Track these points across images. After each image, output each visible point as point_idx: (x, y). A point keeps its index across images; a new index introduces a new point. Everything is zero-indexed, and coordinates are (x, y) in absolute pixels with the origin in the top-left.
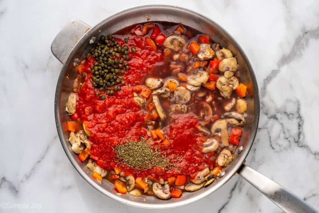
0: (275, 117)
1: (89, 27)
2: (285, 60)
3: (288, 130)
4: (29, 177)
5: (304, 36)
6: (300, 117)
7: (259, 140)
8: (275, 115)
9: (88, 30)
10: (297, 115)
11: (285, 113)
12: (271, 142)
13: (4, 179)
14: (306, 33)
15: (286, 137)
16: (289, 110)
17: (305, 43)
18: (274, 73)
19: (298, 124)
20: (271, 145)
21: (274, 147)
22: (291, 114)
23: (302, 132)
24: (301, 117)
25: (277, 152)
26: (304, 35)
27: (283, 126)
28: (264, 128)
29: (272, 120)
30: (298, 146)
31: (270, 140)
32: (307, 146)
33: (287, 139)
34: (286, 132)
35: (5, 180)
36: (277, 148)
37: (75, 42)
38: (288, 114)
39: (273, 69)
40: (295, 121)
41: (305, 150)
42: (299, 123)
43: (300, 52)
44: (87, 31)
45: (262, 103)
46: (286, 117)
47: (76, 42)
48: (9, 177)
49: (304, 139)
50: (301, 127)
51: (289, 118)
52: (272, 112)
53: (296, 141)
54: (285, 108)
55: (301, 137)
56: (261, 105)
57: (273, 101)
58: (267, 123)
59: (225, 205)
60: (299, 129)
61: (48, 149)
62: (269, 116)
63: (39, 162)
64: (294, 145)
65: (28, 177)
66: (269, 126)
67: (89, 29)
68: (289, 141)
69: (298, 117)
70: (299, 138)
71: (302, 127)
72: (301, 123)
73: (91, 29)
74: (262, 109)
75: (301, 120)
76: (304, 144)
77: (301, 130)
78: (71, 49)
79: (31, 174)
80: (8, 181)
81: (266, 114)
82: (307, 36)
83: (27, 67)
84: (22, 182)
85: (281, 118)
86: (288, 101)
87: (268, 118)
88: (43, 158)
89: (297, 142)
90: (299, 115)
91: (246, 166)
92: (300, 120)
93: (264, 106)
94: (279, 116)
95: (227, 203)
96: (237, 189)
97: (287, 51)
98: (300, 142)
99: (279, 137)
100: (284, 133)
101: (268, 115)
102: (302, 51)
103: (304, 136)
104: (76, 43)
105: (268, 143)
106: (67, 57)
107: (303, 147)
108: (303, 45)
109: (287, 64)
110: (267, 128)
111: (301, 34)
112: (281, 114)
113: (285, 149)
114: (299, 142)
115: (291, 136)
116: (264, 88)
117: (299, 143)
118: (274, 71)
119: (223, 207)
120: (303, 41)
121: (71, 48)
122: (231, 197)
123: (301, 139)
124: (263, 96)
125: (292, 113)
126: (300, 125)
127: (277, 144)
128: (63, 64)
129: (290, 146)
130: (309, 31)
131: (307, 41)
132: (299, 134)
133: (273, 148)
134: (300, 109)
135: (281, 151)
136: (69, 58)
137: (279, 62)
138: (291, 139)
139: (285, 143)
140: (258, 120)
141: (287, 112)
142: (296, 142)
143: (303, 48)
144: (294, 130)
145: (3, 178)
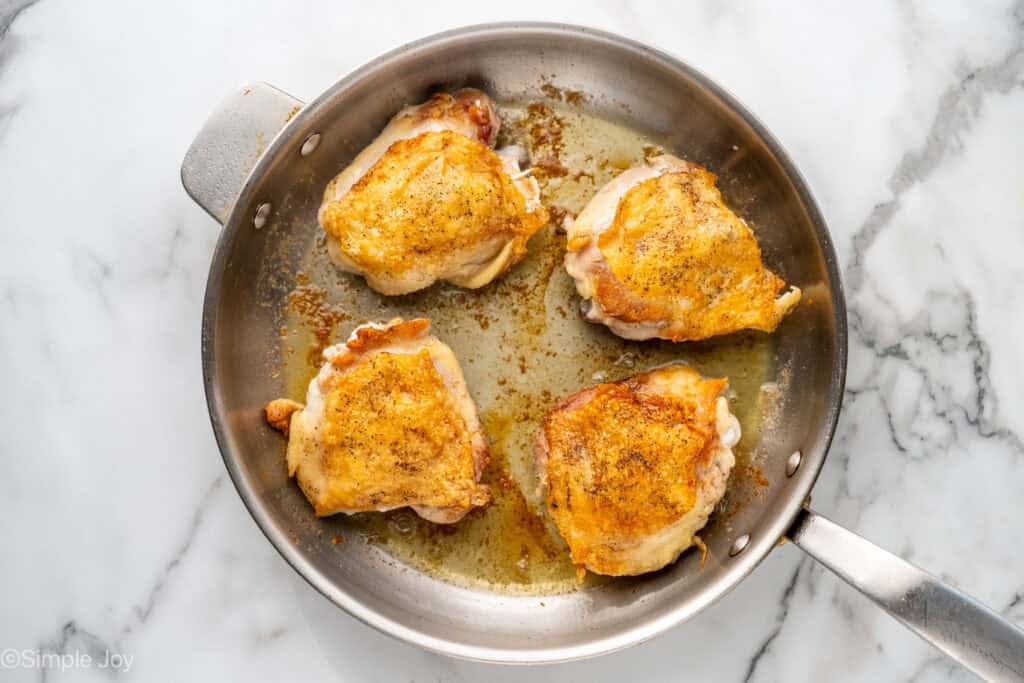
0: (897, 352)
1: (296, 104)
2: (913, 169)
3: (943, 388)
4: (148, 613)
5: (964, 89)
6: (976, 343)
7: (854, 428)
8: (899, 345)
9: (293, 113)
10: (968, 339)
11: (930, 334)
12: (893, 430)
13: (70, 627)
14: (971, 77)
15: (940, 411)
16: (940, 326)
17: (970, 110)
18: (883, 212)
19: (973, 366)
20: (895, 441)
21: (903, 445)
22: (948, 335)
23: (987, 391)
24: (979, 343)
25: (914, 459)
26: (966, 85)
27: (925, 377)
28: (868, 389)
29: (891, 363)
30: (981, 434)
31: (890, 423)
32: (1010, 433)
33: (943, 415)
34: (939, 395)
35: (74, 631)
36: (914, 446)
37: (256, 154)
38: (939, 336)
39: (878, 201)
40: (964, 359)
41: (1004, 443)
42: (975, 363)
43: (958, 140)
44: (290, 117)
45: (855, 312)
46: (934, 349)
47: (260, 153)
48: (87, 620)
49: (995, 410)
50: (982, 375)
51: (943, 351)
52: (888, 336)
53: (972, 419)
54: (929, 319)
55: (987, 404)
56: (850, 318)
57: (887, 302)
58: (875, 372)
59: (768, 642)
60: (979, 379)
61: (197, 521)
62: (879, 348)
63: (174, 563)
64: (966, 432)
65: (144, 614)
66: (881, 380)
67: (297, 109)
68: (951, 422)
69: (971, 344)
70: (981, 408)
71: (986, 373)
72: (982, 362)
73: (303, 109)
74: (855, 328)
75: (981, 352)
76: (1000, 426)
77: (983, 383)
78: (246, 177)
79: (152, 603)
80: (84, 632)
81: (871, 344)
82: (974, 85)
83: (107, 271)
84: (128, 630)
85: (918, 353)
86: (935, 295)
87: (878, 355)
88: (184, 550)
89: (976, 422)
90: (975, 336)
91: (813, 515)
92: (978, 352)
93: (860, 319)
94: (910, 346)
95: (774, 636)
96: (801, 589)
97: (918, 139)
98: (985, 421)
99: (917, 412)
100: (933, 397)
101: (877, 345)
102: (963, 134)
103: (995, 400)
104: (257, 157)
105: (884, 435)
106: (233, 202)
107: (996, 437)
108: (963, 115)
109: (922, 180)
110: (876, 388)
111: (956, 81)
112: (916, 340)
113: (940, 447)
114: (981, 422)
115: (956, 406)
116: (857, 263)
117: (982, 426)
118: (882, 205)
119: (763, 650)
120: (963, 104)
121: (244, 174)
122: (786, 613)
123: (987, 414)
124: (856, 288)
125: (951, 334)
126: (978, 369)
127: (914, 434)
128: (222, 224)
129: (955, 435)
130: (979, 70)
131: (977, 102)
132: (980, 396)
133: (901, 449)
134: (976, 317)
135: (927, 455)
136: (238, 205)
137: (894, 177)
138: (957, 415)
139: (938, 430)
140: (845, 368)
141: (934, 332)
142: (972, 423)
143: (967, 126)
144: (963, 386)
145: (69, 625)
